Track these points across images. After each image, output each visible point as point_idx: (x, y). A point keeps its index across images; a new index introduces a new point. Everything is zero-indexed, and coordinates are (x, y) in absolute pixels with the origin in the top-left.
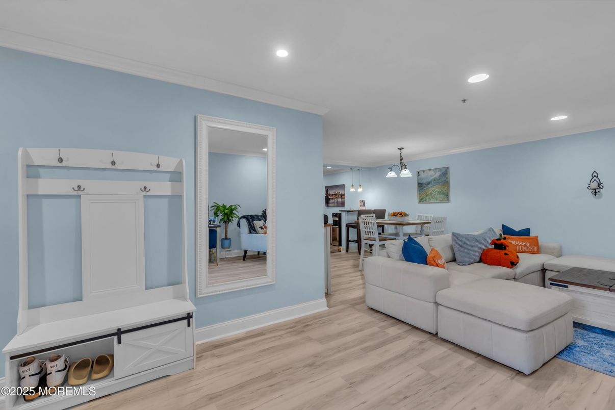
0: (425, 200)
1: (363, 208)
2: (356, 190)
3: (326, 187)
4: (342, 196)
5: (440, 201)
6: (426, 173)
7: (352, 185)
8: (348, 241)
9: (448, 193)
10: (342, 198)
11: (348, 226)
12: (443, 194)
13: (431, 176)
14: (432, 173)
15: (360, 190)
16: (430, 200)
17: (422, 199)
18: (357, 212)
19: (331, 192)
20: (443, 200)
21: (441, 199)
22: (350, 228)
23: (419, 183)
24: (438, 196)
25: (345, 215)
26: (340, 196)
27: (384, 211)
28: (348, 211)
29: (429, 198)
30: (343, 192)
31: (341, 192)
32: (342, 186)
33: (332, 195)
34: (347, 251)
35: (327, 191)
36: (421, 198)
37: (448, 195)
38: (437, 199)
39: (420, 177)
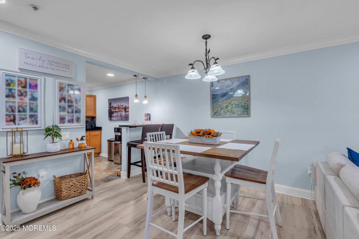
0: (220, 114)
1: (148, 123)
2: (141, 101)
3: (109, 100)
4: (126, 109)
5: (239, 115)
6: (222, 83)
7: (136, 96)
8: (130, 164)
9: (248, 106)
10: (126, 111)
11: (130, 146)
12: (242, 107)
13: (227, 87)
14: (228, 83)
15: (145, 102)
16: (226, 114)
17: (216, 113)
18: (142, 127)
19: (114, 105)
20: (241, 115)
21: (240, 113)
22: (132, 148)
23: (213, 95)
24: (235, 110)
25: (127, 131)
26: (124, 110)
27: (172, 126)
28: (130, 127)
29: (225, 112)
30: (127, 105)
31: (124, 104)
32: (126, 99)
33: (115, 108)
34: (129, 176)
35: (110, 104)
36: (215, 111)
37: (248, 109)
38: (234, 114)
39: (213, 88)
